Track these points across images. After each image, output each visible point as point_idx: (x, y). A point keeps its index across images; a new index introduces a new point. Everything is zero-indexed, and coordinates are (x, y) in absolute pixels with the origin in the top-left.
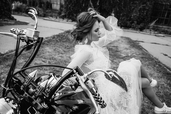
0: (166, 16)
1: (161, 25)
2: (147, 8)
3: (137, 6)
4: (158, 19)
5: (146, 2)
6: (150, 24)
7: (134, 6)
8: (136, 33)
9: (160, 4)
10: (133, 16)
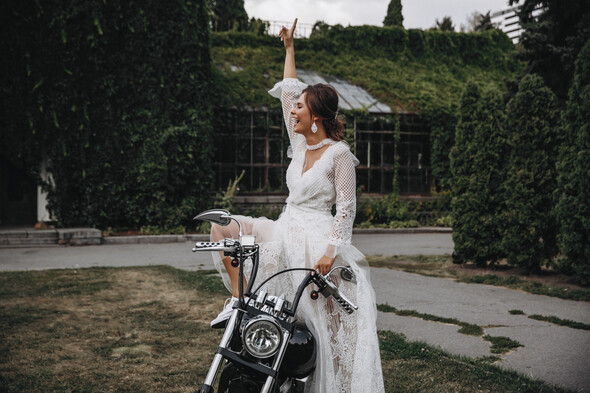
0: (268, 155)
1: (258, 195)
2: (195, 134)
3: (149, 129)
4: (244, 171)
5: (183, 109)
6: (218, 196)
7: (140, 130)
8: (176, 241)
9: (234, 110)
10: (142, 171)
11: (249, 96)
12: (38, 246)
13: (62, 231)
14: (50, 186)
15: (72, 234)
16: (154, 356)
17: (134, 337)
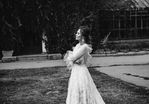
0: (120, 26)
1: (117, 40)
2: (92, 20)
3: (77, 19)
4: (110, 32)
5: (88, 12)
6: (101, 41)
7: (74, 20)
9: (107, 11)
11: (112, 5)
12: (42, 60)
13: (49, 55)
14: (46, 40)
15: (52, 56)
16: (59, 94)
17: (56, 88)
